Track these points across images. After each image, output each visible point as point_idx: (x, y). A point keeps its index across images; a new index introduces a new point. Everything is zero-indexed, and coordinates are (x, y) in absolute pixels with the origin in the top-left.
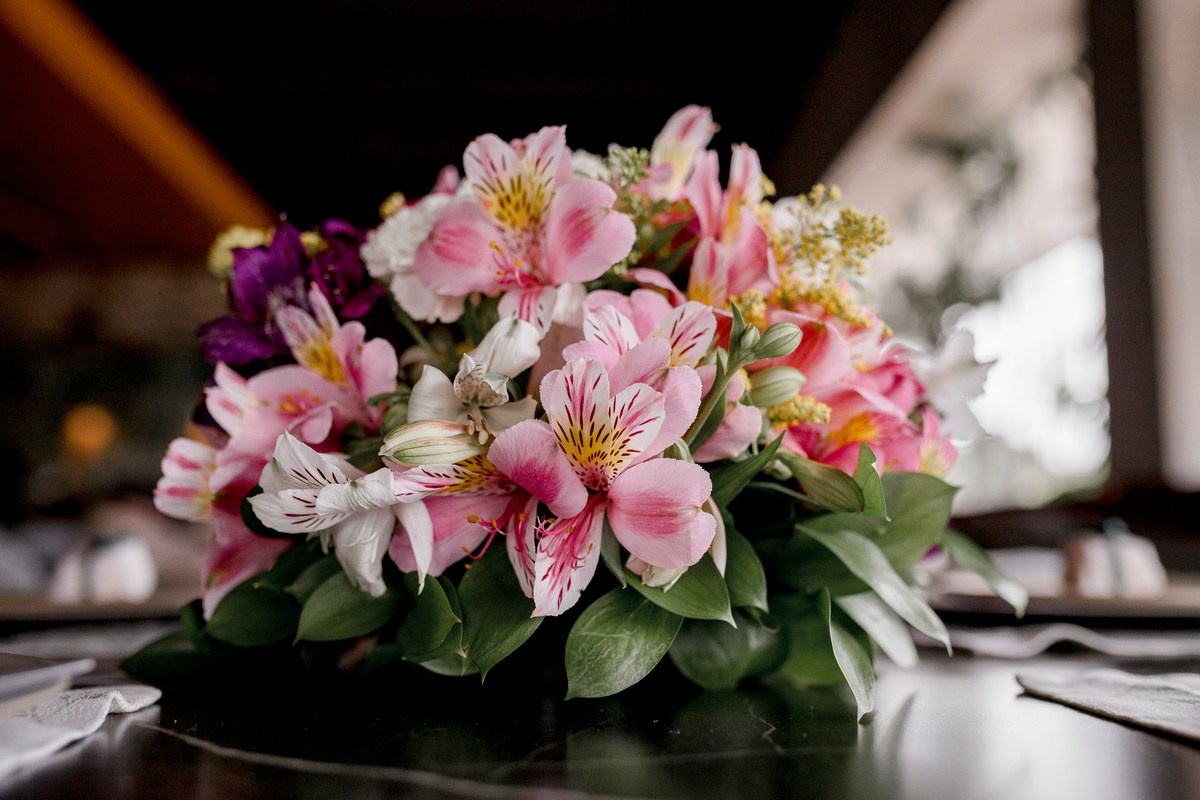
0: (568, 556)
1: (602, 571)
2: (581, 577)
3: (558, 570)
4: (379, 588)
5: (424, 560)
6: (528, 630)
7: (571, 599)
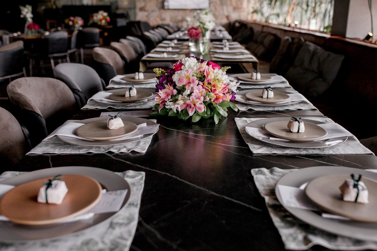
0: (192, 111)
1: (195, 112)
2: (193, 112)
3: (191, 112)
4: (176, 112)
5: (180, 110)
6: (189, 117)
7: (193, 114)
